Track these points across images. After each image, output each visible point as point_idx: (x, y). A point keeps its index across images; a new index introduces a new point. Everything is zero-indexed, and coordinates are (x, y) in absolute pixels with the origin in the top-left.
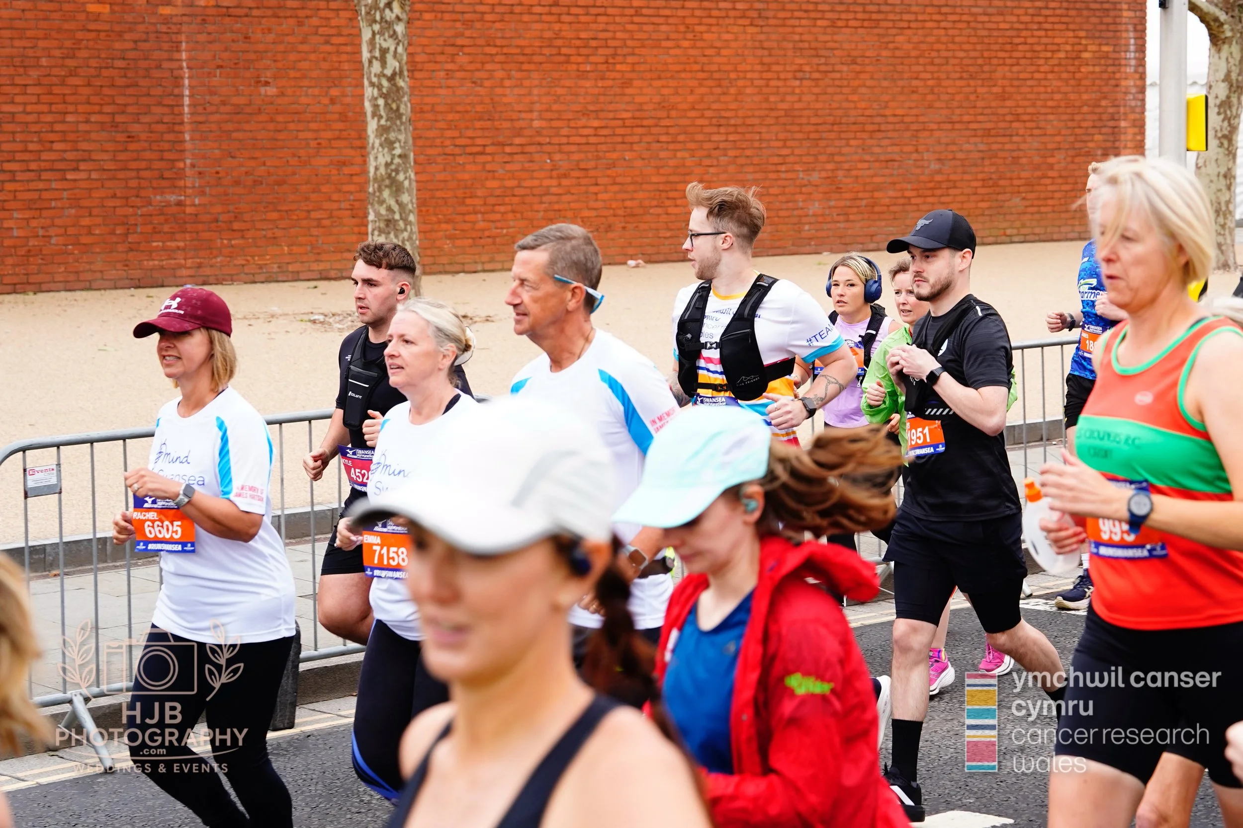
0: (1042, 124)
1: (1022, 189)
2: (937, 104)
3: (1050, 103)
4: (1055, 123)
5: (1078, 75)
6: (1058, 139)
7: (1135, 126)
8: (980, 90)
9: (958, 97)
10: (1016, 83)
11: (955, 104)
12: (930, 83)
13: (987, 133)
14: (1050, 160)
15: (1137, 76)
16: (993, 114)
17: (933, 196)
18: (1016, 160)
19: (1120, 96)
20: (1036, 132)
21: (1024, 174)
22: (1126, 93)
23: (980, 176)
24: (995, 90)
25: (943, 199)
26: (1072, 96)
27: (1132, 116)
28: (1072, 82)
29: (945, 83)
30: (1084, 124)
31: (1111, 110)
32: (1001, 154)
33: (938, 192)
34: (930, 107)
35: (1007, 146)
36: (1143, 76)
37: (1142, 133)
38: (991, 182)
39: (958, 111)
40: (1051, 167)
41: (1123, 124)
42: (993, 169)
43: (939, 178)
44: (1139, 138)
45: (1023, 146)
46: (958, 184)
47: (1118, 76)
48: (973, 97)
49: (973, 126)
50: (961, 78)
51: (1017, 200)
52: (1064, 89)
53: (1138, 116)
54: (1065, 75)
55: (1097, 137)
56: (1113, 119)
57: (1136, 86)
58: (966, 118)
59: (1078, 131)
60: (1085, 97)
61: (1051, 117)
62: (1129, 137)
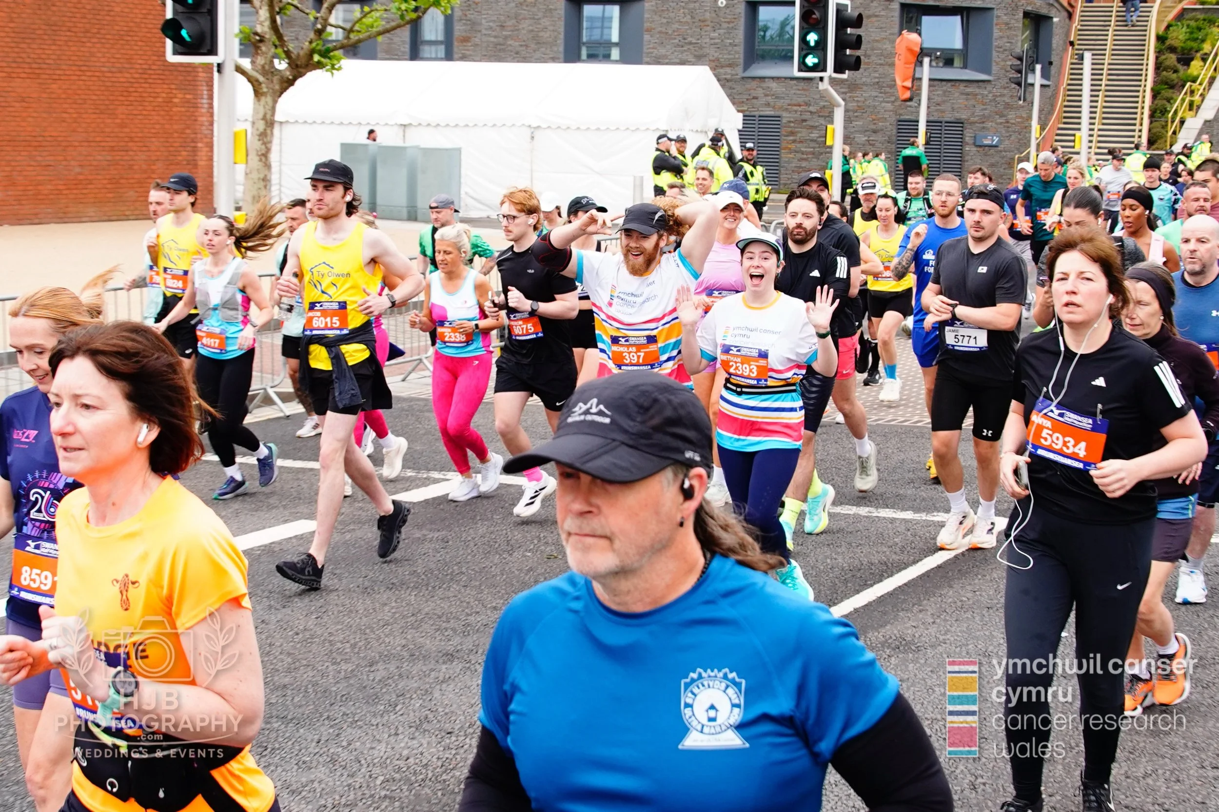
0: (148, 144)
1: (136, 185)
2: (80, 130)
3: (153, 131)
4: (156, 143)
5: (171, 113)
6: (158, 153)
7: (207, 147)
8: (109, 121)
9: (93, 125)
10: (131, 117)
11: (91, 130)
12: (75, 115)
13: (112, 149)
14: (153, 167)
15: (209, 114)
16: (117, 137)
17: (76, 189)
18: (131, 167)
19: (198, 127)
20: (144, 149)
21: (136, 176)
22: (202, 125)
23: (108, 177)
24: (118, 121)
25: (85, 191)
26: (167, 126)
27: (205, 140)
28: (167, 117)
29: (84, 116)
30: (175, 145)
31: (193, 136)
32: (122, 163)
33: (80, 186)
34: (74, 131)
35: (126, 158)
36: (212, 115)
37: (212, 150)
38: (114, 181)
39: (93, 134)
40: (153, 172)
41: (200, 145)
42: (115, 172)
43: (81, 177)
44: (210, 154)
45: (136, 158)
46: (94, 182)
47: (196, 114)
48: (102, 125)
49: (103, 144)
50: (95, 113)
51: (131, 193)
52: (162, 122)
53: (208, 140)
54: (162, 113)
55: (184, 153)
56: (193, 142)
57: (208, 121)
58: (98, 139)
59: (171, 149)
60: (175, 127)
61: (154, 140)
62: (204, 153)
